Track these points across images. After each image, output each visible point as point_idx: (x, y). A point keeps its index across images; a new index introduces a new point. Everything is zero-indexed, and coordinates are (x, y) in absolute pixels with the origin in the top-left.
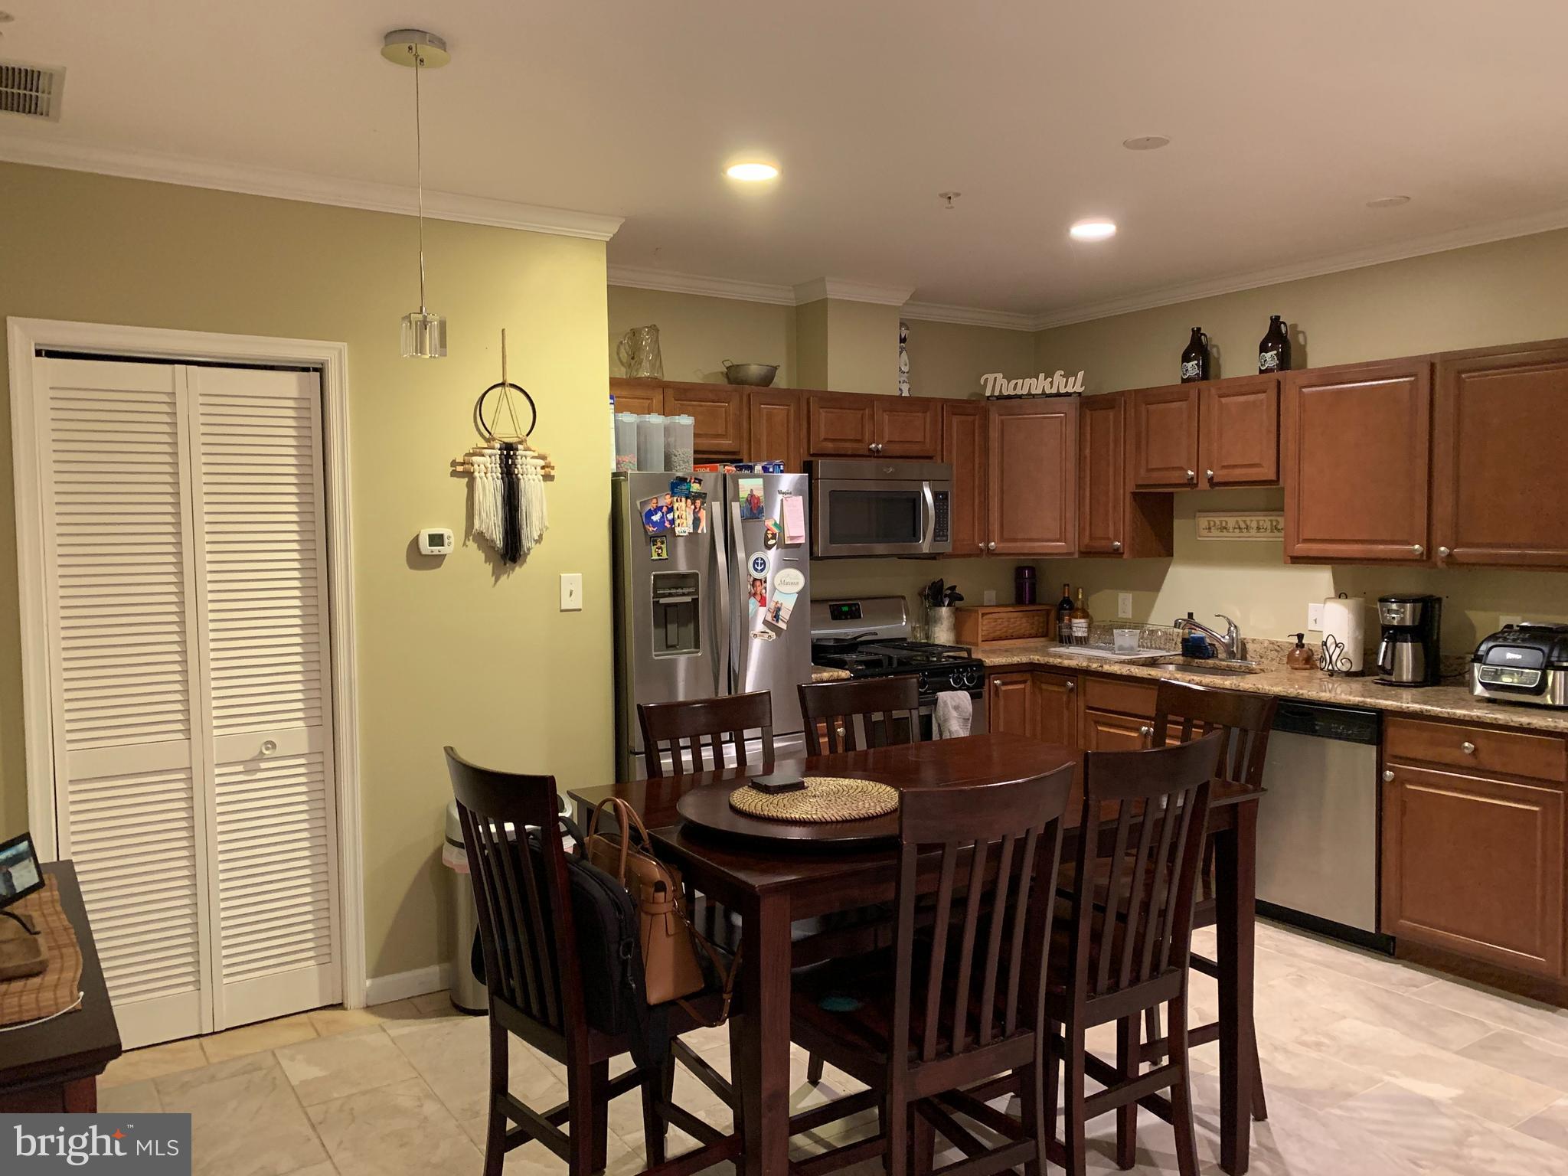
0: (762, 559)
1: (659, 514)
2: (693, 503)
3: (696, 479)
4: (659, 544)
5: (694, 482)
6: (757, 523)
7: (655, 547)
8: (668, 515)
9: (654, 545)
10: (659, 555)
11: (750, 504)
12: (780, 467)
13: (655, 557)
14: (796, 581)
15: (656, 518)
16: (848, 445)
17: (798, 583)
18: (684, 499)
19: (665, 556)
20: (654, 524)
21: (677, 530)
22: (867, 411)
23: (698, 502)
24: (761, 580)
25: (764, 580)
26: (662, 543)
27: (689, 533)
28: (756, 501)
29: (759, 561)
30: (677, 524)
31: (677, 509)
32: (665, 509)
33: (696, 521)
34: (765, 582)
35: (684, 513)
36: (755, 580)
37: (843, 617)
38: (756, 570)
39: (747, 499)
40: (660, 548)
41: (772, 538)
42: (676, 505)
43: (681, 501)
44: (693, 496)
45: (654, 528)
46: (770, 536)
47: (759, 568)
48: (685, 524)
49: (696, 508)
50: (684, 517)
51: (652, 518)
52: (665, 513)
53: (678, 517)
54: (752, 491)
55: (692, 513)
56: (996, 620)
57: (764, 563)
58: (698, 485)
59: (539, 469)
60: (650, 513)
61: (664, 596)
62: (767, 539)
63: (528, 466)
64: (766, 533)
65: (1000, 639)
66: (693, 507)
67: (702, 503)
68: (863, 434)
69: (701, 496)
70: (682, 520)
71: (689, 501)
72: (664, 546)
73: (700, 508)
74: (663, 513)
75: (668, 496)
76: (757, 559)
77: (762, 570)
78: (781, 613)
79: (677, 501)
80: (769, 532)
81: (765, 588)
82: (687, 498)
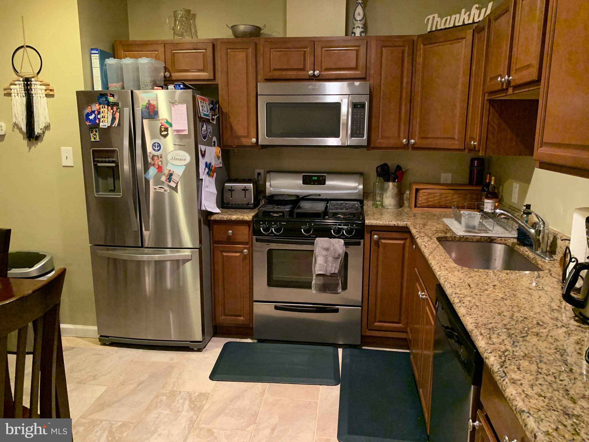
0: (158, 143)
1: (93, 116)
2: (112, 109)
3: (110, 94)
4: (94, 132)
5: (110, 96)
6: (155, 121)
7: (92, 134)
8: (98, 116)
9: (92, 133)
10: (95, 138)
11: (148, 109)
12: (180, 86)
13: (93, 140)
14: (184, 158)
15: (92, 117)
16: (294, 73)
17: (185, 160)
18: (106, 106)
19: (98, 139)
20: (90, 121)
21: (101, 124)
22: (308, 48)
23: (115, 108)
24: (158, 156)
25: (160, 156)
26: (96, 132)
27: (108, 126)
28: (152, 107)
29: (156, 145)
30: (101, 121)
31: (102, 113)
32: (96, 112)
33: (114, 119)
34: (161, 157)
35: (106, 115)
36: (154, 156)
37: (312, 183)
38: (154, 150)
39: (146, 107)
40: (95, 135)
41: (164, 131)
42: (102, 110)
43: (105, 107)
44: (112, 105)
45: (90, 123)
46: (163, 129)
47: (156, 149)
48: (106, 121)
49: (113, 111)
50: (106, 117)
51: (89, 117)
52: (97, 114)
53: (102, 117)
54: (149, 101)
55: (111, 115)
56: (430, 194)
57: (160, 146)
58: (112, 98)
59: (43, 91)
60: (88, 115)
61: (99, 162)
62: (161, 131)
63: (38, 90)
64: (161, 128)
65: (434, 207)
66: (112, 111)
67: (117, 109)
68: (304, 65)
69: (116, 104)
70: (105, 119)
71: (109, 107)
72: (97, 134)
73: (116, 112)
74: (95, 114)
75: (97, 105)
76: (155, 143)
77: (159, 150)
78: (173, 177)
79: (102, 108)
80: (162, 127)
81: (161, 161)
82: (108, 106)
